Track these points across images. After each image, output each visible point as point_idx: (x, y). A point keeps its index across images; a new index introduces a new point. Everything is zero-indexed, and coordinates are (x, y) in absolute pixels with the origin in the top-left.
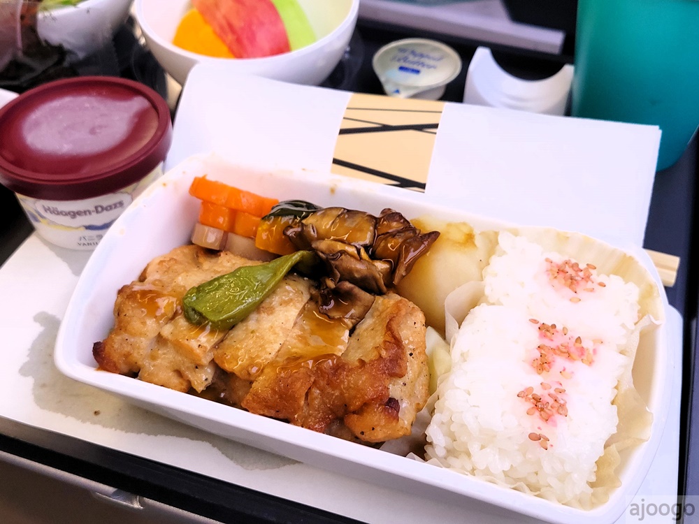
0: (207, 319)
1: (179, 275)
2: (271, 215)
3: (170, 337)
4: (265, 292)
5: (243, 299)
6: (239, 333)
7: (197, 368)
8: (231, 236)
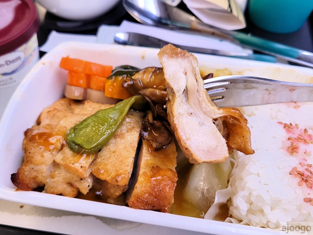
0: (84, 148)
1: (61, 119)
2: (112, 76)
3: (61, 162)
4: (117, 125)
5: (104, 132)
6: (105, 153)
7: (81, 179)
8: (89, 91)
